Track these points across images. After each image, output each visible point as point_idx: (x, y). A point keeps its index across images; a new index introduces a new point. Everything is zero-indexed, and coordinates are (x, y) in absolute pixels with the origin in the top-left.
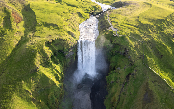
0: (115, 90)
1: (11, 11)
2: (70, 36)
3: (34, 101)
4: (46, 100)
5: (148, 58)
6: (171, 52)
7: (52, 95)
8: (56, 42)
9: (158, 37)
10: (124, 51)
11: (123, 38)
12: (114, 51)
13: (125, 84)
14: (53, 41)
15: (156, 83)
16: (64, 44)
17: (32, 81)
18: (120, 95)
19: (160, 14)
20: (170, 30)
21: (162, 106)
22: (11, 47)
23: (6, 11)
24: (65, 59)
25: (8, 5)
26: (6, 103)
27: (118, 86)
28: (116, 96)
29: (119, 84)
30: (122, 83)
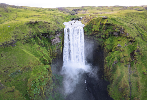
0: (121, 73)
10: (119, 31)
12: (107, 33)
13: (131, 63)
14: (36, 22)
16: (49, 26)
18: (129, 79)
24: (51, 45)
27: (124, 67)
28: (126, 80)
29: (125, 64)
30: (128, 63)
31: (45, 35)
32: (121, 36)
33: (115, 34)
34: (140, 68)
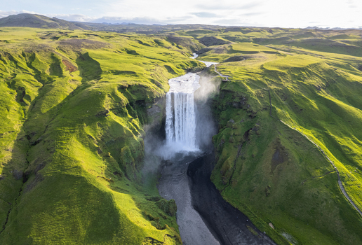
0: (227, 154)
1: (61, 58)
2: (154, 85)
3: (100, 153)
4: (117, 154)
5: (279, 110)
6: (315, 106)
7: (127, 150)
8: (134, 89)
9: (294, 87)
10: (240, 101)
11: (237, 84)
12: (224, 103)
13: (243, 144)
14: (129, 86)
15: (292, 140)
16: (146, 92)
17: (98, 128)
18: (235, 161)
19: (298, 63)
20: (314, 81)
21: (300, 165)
22: (64, 94)
23: (53, 57)
25: (56, 51)
26: (62, 144)
27: (232, 148)
28: (230, 162)
29: (234, 144)
30: (239, 143)
31: (139, 102)
33: (234, 104)
34: (251, 151)
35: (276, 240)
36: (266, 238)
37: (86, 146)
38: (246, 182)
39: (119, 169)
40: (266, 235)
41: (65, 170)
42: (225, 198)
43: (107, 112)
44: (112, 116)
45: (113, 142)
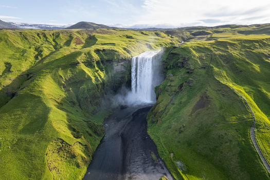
1: (75, 37)
2: (124, 51)
3: (64, 87)
5: (216, 69)
6: (258, 69)
7: (84, 89)
8: (107, 52)
9: (240, 54)
10: (183, 61)
11: (185, 49)
13: (177, 93)
14: (104, 50)
15: (219, 92)
16: (114, 54)
17: (69, 72)
18: (166, 106)
21: (219, 112)
22: (63, 55)
23: (70, 36)
26: (40, 78)
27: (167, 95)
28: (161, 106)
29: (169, 93)
30: (173, 93)
31: (108, 61)
32: (183, 67)
33: (179, 64)
34: (181, 98)
35: (168, 165)
36: (161, 162)
37: (56, 82)
38: (168, 121)
39: (75, 100)
40: (163, 161)
41: (32, 92)
42: (149, 132)
43: (79, 63)
44: (83, 67)
45: (77, 82)
